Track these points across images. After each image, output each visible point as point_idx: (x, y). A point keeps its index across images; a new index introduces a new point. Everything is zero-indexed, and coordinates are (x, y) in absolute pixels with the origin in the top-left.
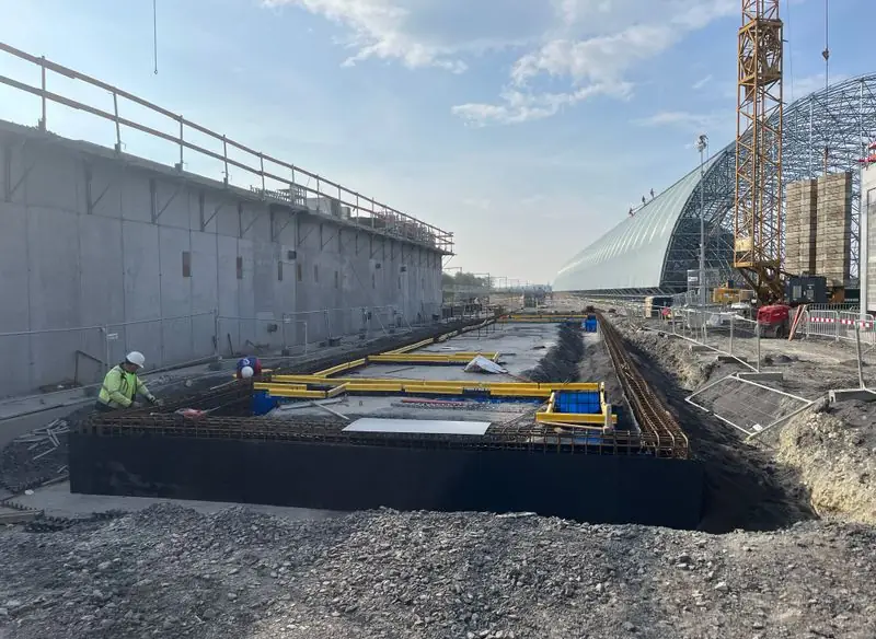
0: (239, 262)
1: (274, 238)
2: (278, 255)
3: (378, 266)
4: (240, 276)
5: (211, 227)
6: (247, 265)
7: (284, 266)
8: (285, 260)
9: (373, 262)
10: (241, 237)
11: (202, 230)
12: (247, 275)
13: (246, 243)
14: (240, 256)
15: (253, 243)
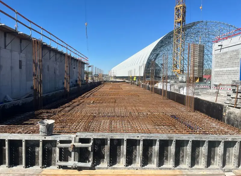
4: (20, 68)
5: (9, 47)
6: (24, 63)
10: (21, 52)
11: (5, 48)
12: (24, 67)
13: (23, 55)
14: (20, 60)
15: (26, 56)
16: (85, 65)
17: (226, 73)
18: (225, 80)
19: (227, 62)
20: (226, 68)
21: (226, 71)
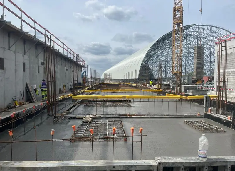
0: (24, 64)
1: (36, 56)
2: (38, 64)
3: (67, 70)
4: (24, 70)
5: (12, 49)
6: (27, 66)
7: (40, 67)
8: (40, 65)
9: (66, 68)
10: (25, 54)
11: (9, 49)
12: (27, 70)
13: (26, 57)
14: (24, 62)
15: (29, 57)
16: (82, 68)
17: (231, 74)
18: (231, 81)
19: (232, 64)
20: (231, 69)
21: (231, 72)
